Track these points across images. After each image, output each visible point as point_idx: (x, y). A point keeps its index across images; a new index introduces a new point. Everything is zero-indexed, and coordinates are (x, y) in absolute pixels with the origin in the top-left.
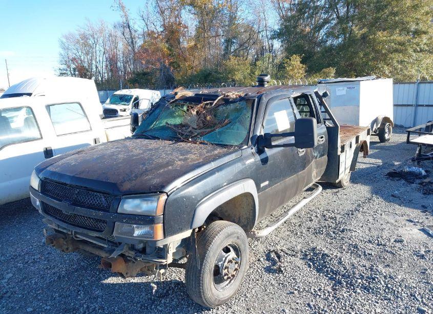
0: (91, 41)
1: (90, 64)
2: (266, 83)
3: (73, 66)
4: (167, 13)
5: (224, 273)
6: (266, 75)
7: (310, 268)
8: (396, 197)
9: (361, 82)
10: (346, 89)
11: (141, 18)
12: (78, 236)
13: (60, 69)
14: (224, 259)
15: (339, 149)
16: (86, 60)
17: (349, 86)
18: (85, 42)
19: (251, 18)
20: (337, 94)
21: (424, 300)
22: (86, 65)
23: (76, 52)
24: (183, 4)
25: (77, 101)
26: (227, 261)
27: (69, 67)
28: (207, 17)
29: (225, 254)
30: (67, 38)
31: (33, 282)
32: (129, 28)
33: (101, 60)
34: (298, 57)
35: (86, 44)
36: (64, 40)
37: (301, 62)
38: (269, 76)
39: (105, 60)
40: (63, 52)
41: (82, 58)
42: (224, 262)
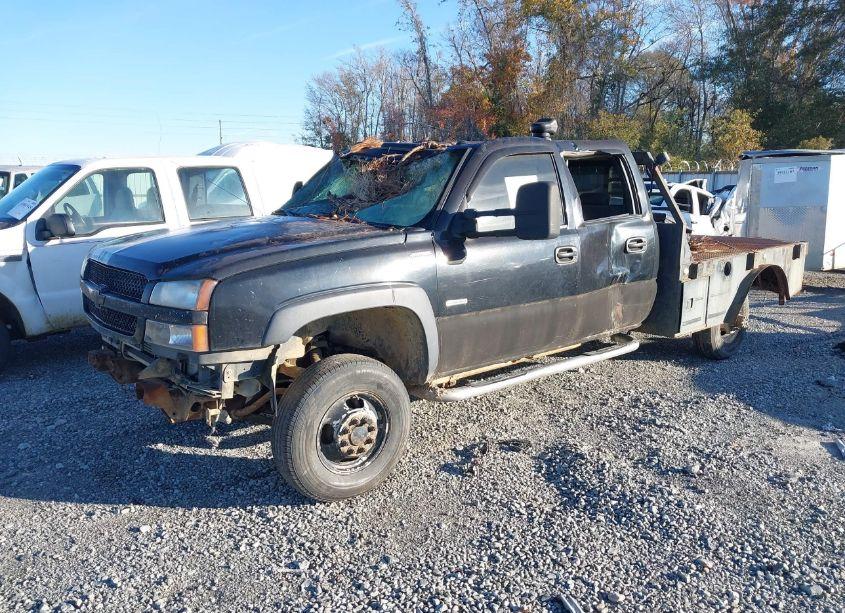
0: (359, 88)
1: (355, 132)
2: (548, 134)
3: (325, 133)
4: (497, 33)
5: (340, 440)
6: (549, 120)
7: (539, 472)
8: (823, 385)
9: (833, 157)
10: (796, 169)
11: (450, 43)
12: (131, 354)
13: (303, 138)
14: (344, 416)
15: (685, 271)
16: (349, 123)
17: (804, 165)
18: (350, 90)
19: (669, 38)
20: (776, 182)
21: (721, 550)
22: (348, 131)
23: (332, 108)
24: (527, 14)
25: (234, 165)
26: (349, 420)
27: (319, 133)
28: (575, 39)
29: (348, 408)
30: (320, 82)
31: (88, 433)
32: (425, 62)
33: (375, 123)
34: (745, 115)
35: (351, 93)
36: (315, 86)
37: (753, 126)
38: (555, 122)
39: (381, 122)
40: (310, 106)
41: (343, 117)
42: (343, 422)
